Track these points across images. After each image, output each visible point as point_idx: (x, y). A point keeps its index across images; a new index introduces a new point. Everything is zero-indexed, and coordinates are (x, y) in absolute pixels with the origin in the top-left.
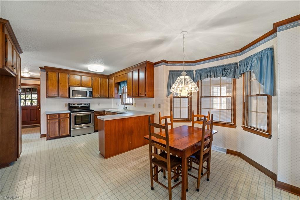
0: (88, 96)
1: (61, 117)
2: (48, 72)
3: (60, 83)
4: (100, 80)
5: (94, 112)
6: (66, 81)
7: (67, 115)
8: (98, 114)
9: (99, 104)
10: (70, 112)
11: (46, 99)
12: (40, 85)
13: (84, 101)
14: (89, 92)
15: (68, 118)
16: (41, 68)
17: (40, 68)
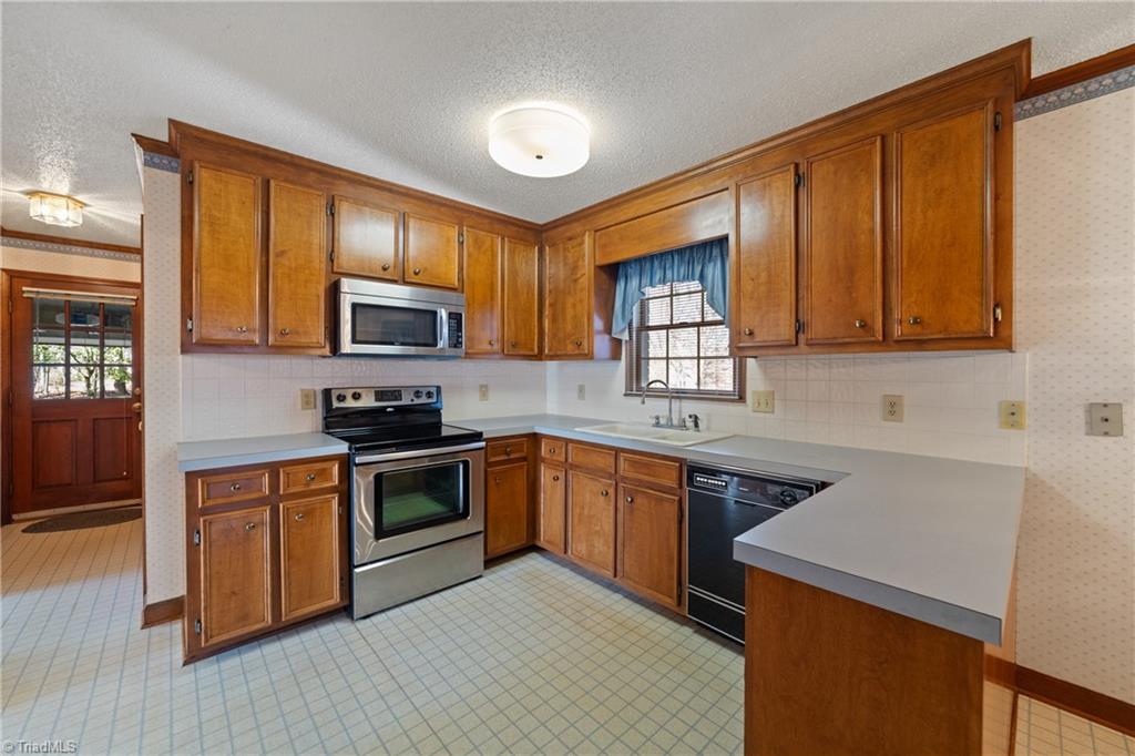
0: (441, 344)
1: (288, 485)
2: (197, 165)
3: (280, 254)
4: (501, 252)
5: (483, 444)
6: (316, 241)
7: (324, 474)
8: (504, 457)
9: (484, 390)
10: (342, 448)
11: (180, 357)
12: (139, 286)
13: (410, 374)
14: (451, 315)
15: (333, 490)
16: (148, 145)
17: (140, 139)
